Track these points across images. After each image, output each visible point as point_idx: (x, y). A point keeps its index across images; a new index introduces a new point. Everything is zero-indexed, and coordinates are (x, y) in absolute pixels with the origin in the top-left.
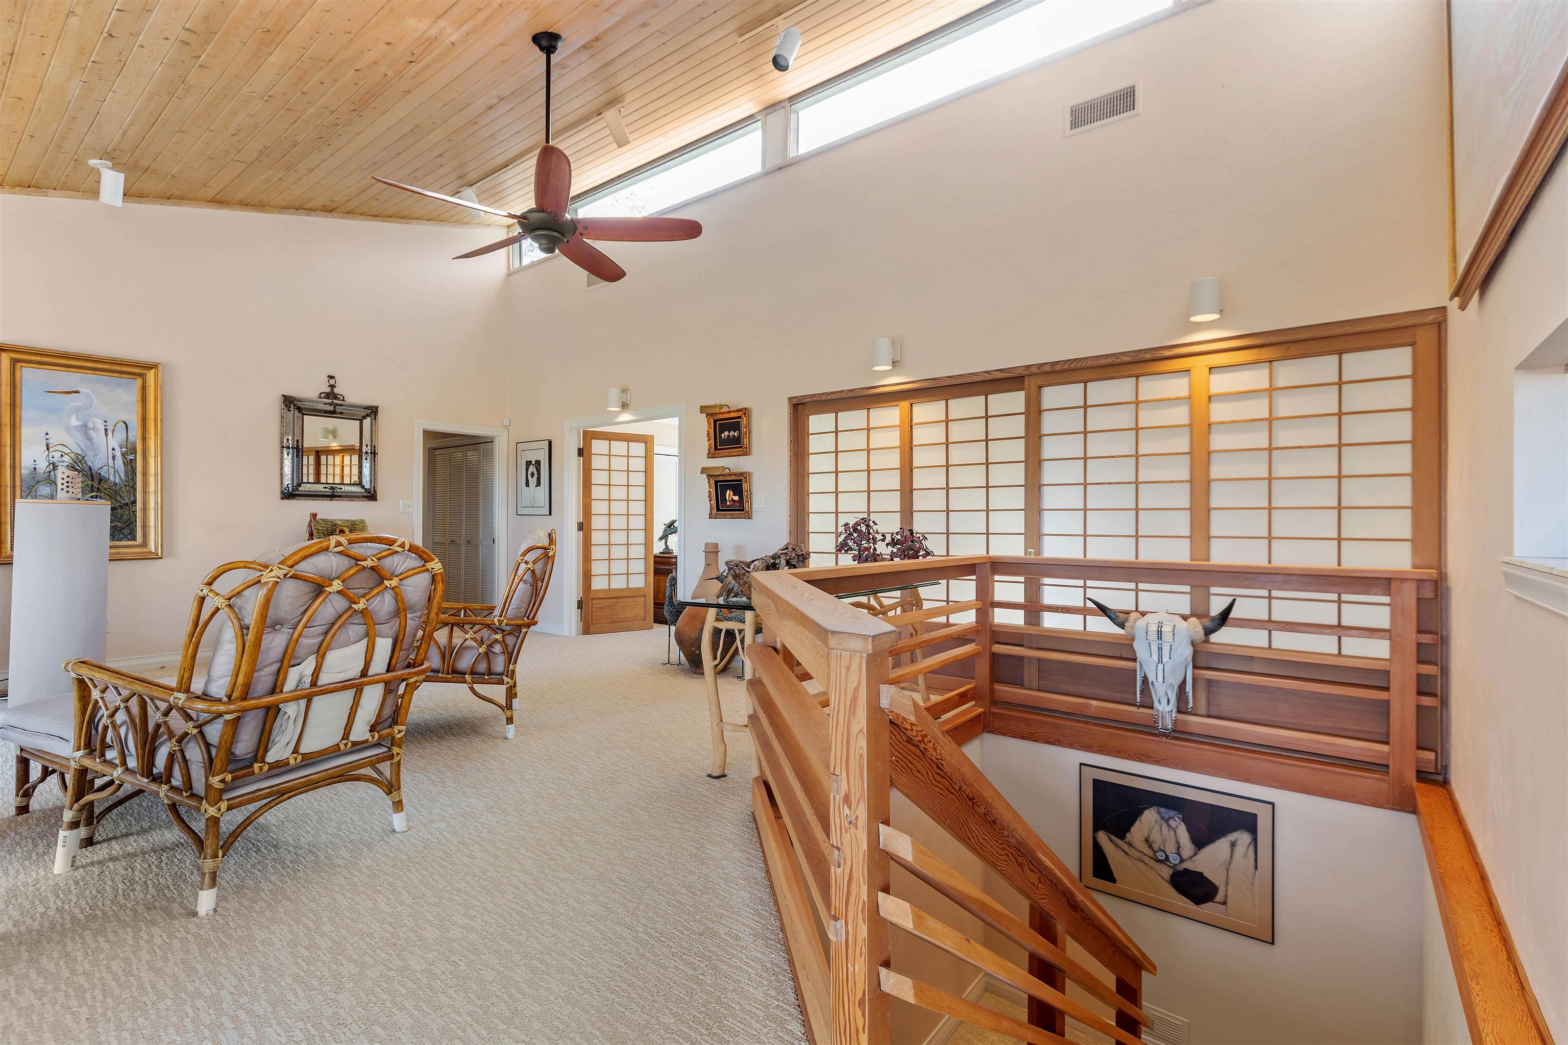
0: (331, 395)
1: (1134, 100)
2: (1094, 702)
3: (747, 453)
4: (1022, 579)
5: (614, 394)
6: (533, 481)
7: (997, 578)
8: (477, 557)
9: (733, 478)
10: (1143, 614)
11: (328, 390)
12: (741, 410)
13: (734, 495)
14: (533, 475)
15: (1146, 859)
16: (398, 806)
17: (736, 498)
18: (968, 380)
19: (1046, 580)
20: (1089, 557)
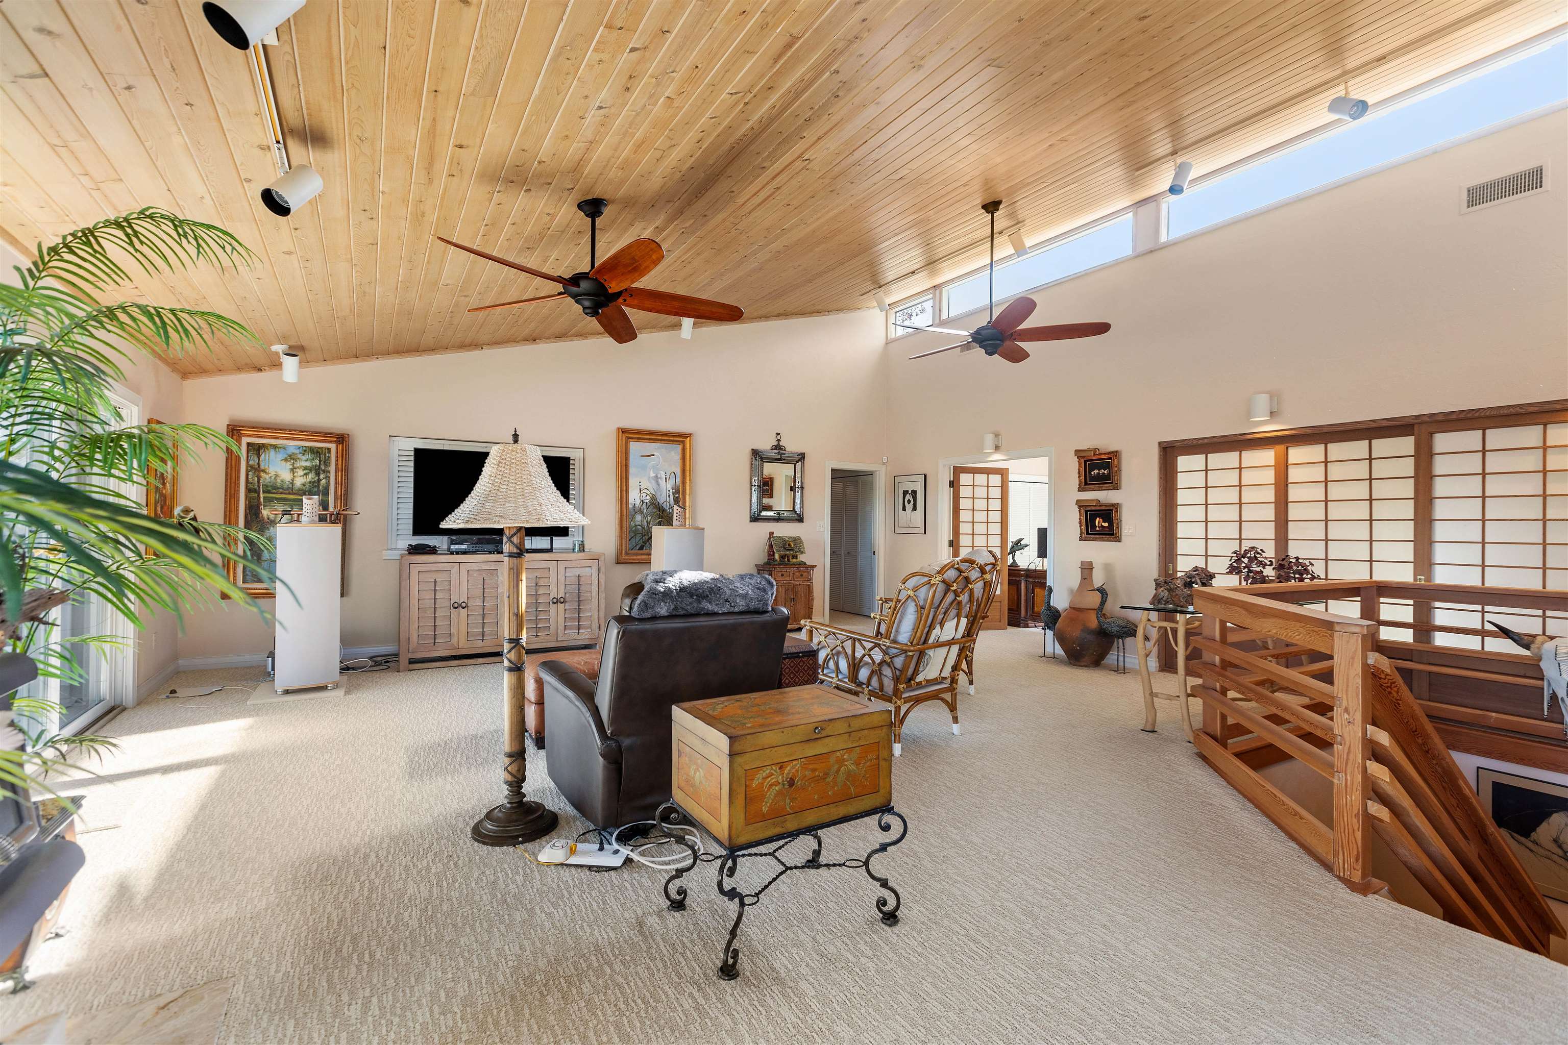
0: (778, 447)
1: (1541, 178)
2: (1494, 714)
3: (1117, 487)
4: (1411, 602)
5: (989, 439)
6: (909, 507)
7: (1382, 600)
8: (856, 566)
9: (1103, 508)
10: (1552, 638)
11: (776, 443)
12: (1112, 452)
13: (1104, 522)
14: (909, 502)
15: (1555, 858)
16: (955, 720)
17: (1106, 525)
18: (1351, 428)
19: (1438, 604)
20: (1487, 584)
